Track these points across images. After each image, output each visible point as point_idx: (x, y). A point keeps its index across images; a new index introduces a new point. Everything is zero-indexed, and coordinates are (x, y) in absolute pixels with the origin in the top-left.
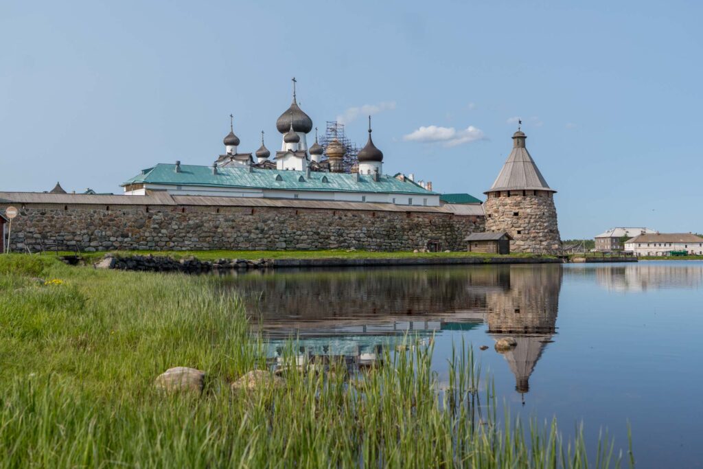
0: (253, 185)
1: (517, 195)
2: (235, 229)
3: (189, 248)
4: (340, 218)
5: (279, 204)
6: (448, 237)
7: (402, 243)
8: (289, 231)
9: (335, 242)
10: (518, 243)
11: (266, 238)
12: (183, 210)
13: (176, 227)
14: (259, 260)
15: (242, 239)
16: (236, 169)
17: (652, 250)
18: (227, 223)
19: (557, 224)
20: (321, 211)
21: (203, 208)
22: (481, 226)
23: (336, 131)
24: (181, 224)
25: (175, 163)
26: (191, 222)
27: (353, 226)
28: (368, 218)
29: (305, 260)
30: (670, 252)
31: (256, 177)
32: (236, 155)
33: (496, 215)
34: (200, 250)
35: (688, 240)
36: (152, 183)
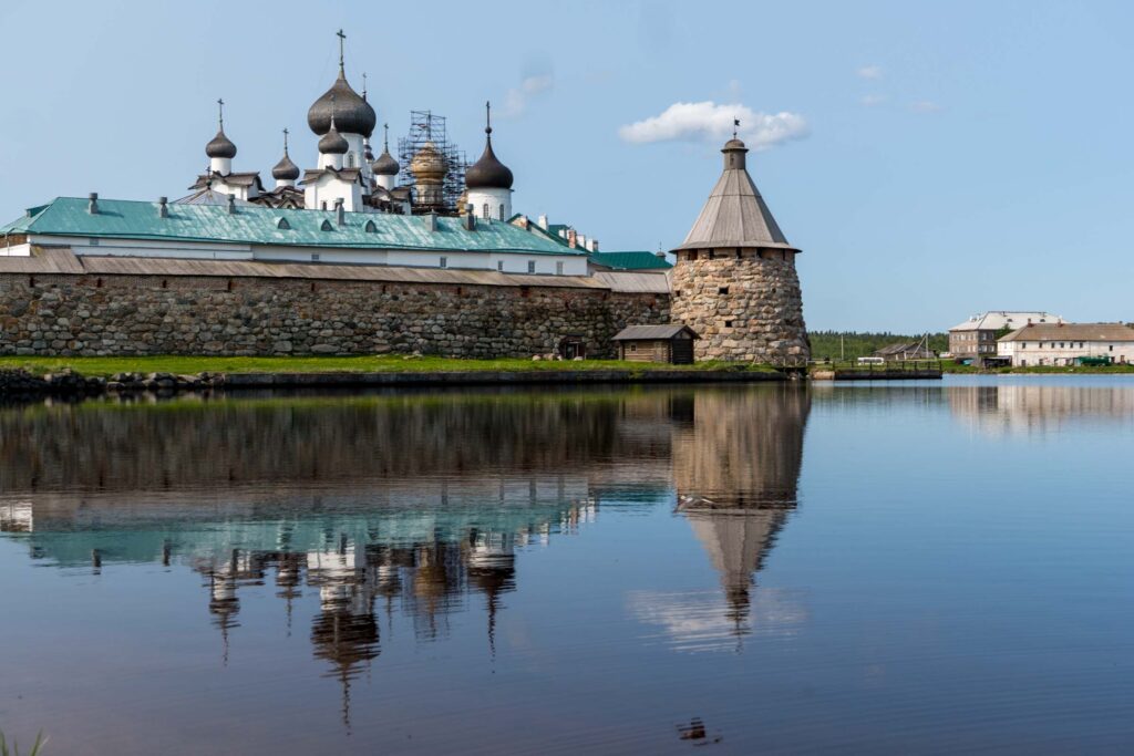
0: (234, 237)
1: (725, 256)
2: (197, 317)
3: (110, 352)
4: (395, 298)
5: (281, 272)
6: (599, 332)
7: (511, 343)
8: (299, 321)
9: (386, 342)
10: (726, 343)
11: (256, 334)
12: (100, 284)
13: (86, 314)
14: (199, 374)
15: (209, 335)
16: (205, 208)
17: (1047, 355)
18: (181, 307)
19: (801, 311)
20: (360, 285)
21: (137, 280)
22: (663, 312)
23: (429, 130)
24: (95, 309)
25: (88, 196)
26: (114, 305)
27: (420, 312)
28: (447, 298)
29: (283, 376)
30: (1080, 358)
31: (242, 222)
32: (230, 175)
33: (689, 292)
34: (132, 354)
35: (1116, 337)
36: (42, 234)
